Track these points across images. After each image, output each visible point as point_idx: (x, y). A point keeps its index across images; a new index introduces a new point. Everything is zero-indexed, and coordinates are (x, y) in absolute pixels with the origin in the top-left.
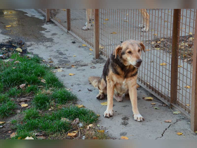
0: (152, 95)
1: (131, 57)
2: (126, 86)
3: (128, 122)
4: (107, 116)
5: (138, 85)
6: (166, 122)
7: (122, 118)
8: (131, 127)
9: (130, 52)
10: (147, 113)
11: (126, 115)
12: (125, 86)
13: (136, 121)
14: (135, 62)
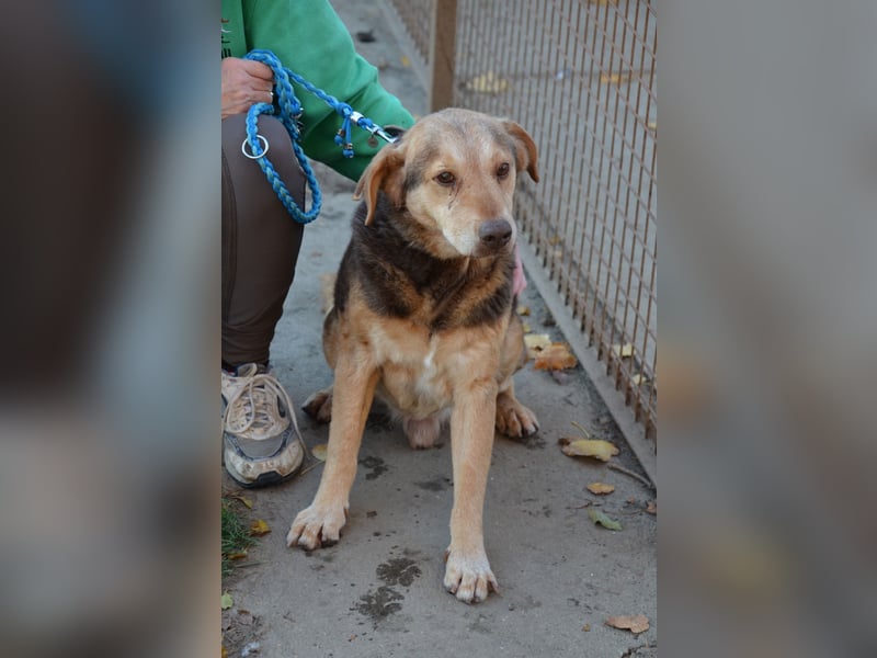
0: (614, 433)
1: (456, 203)
2: (441, 382)
3: (401, 597)
4: (302, 539)
5: (568, 355)
6: (615, 627)
7: (385, 561)
8: (404, 635)
9: (447, 179)
10: (534, 548)
11: (412, 548)
12: (434, 380)
13: (452, 593)
14: (473, 233)
